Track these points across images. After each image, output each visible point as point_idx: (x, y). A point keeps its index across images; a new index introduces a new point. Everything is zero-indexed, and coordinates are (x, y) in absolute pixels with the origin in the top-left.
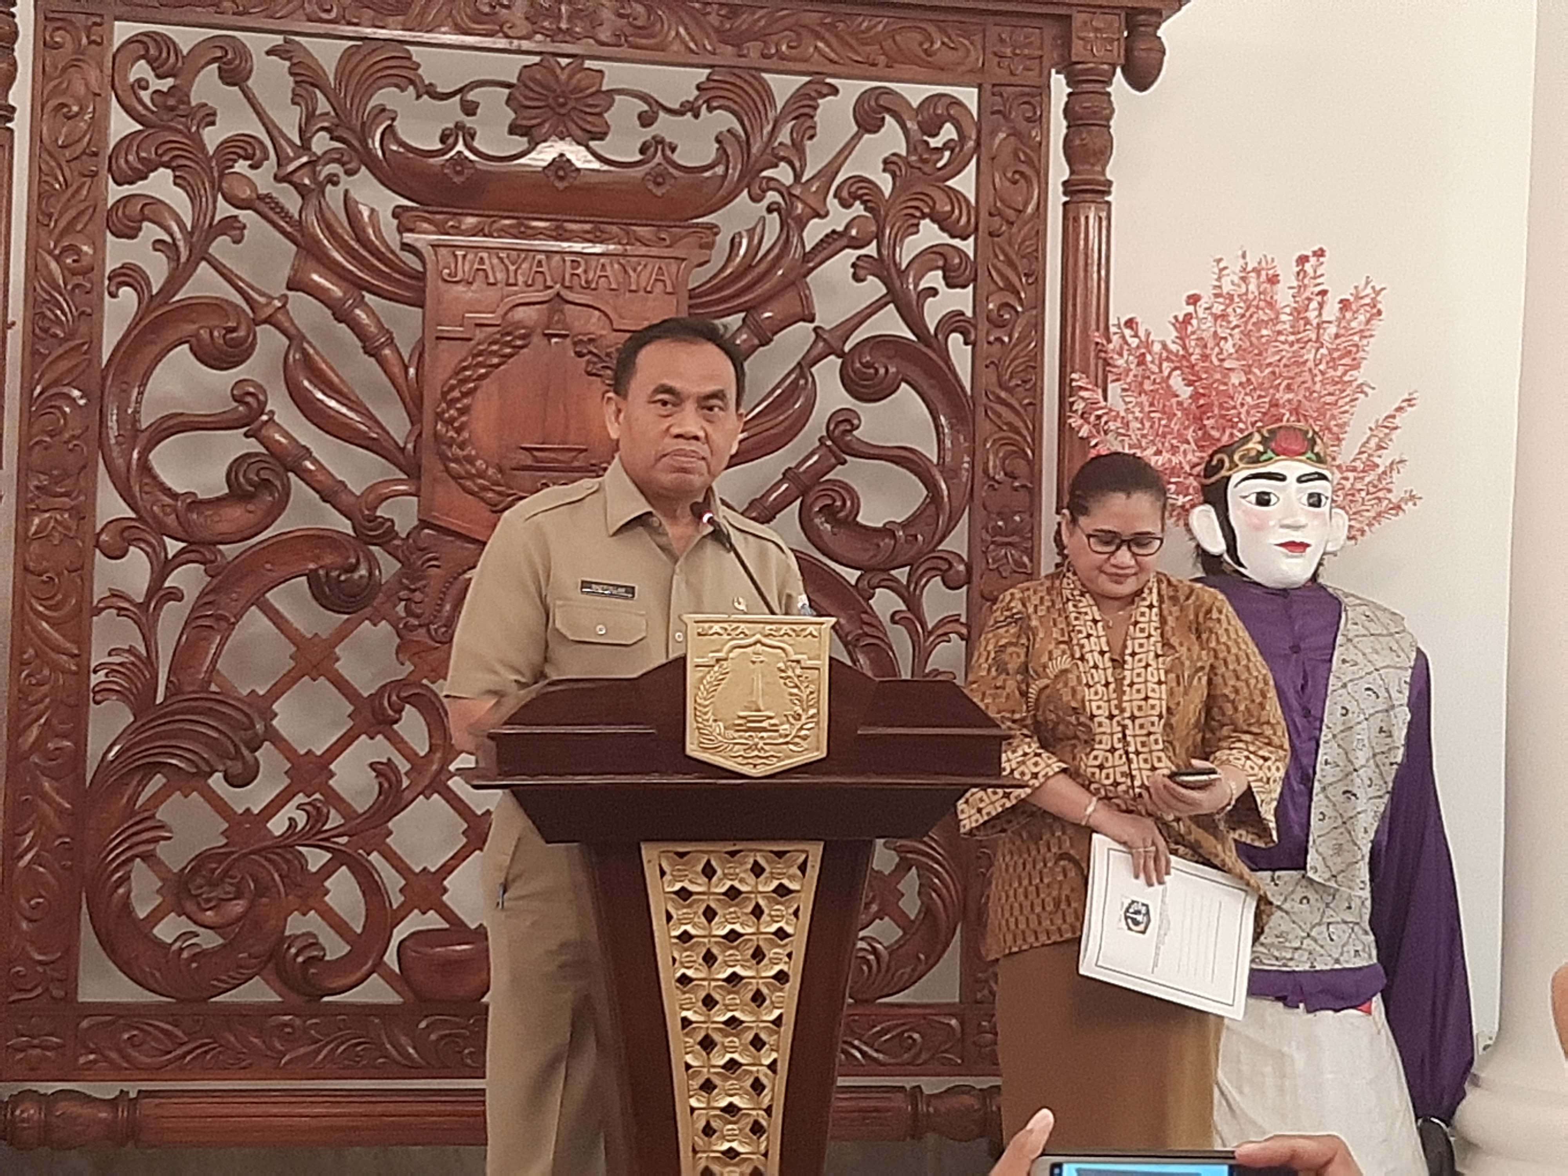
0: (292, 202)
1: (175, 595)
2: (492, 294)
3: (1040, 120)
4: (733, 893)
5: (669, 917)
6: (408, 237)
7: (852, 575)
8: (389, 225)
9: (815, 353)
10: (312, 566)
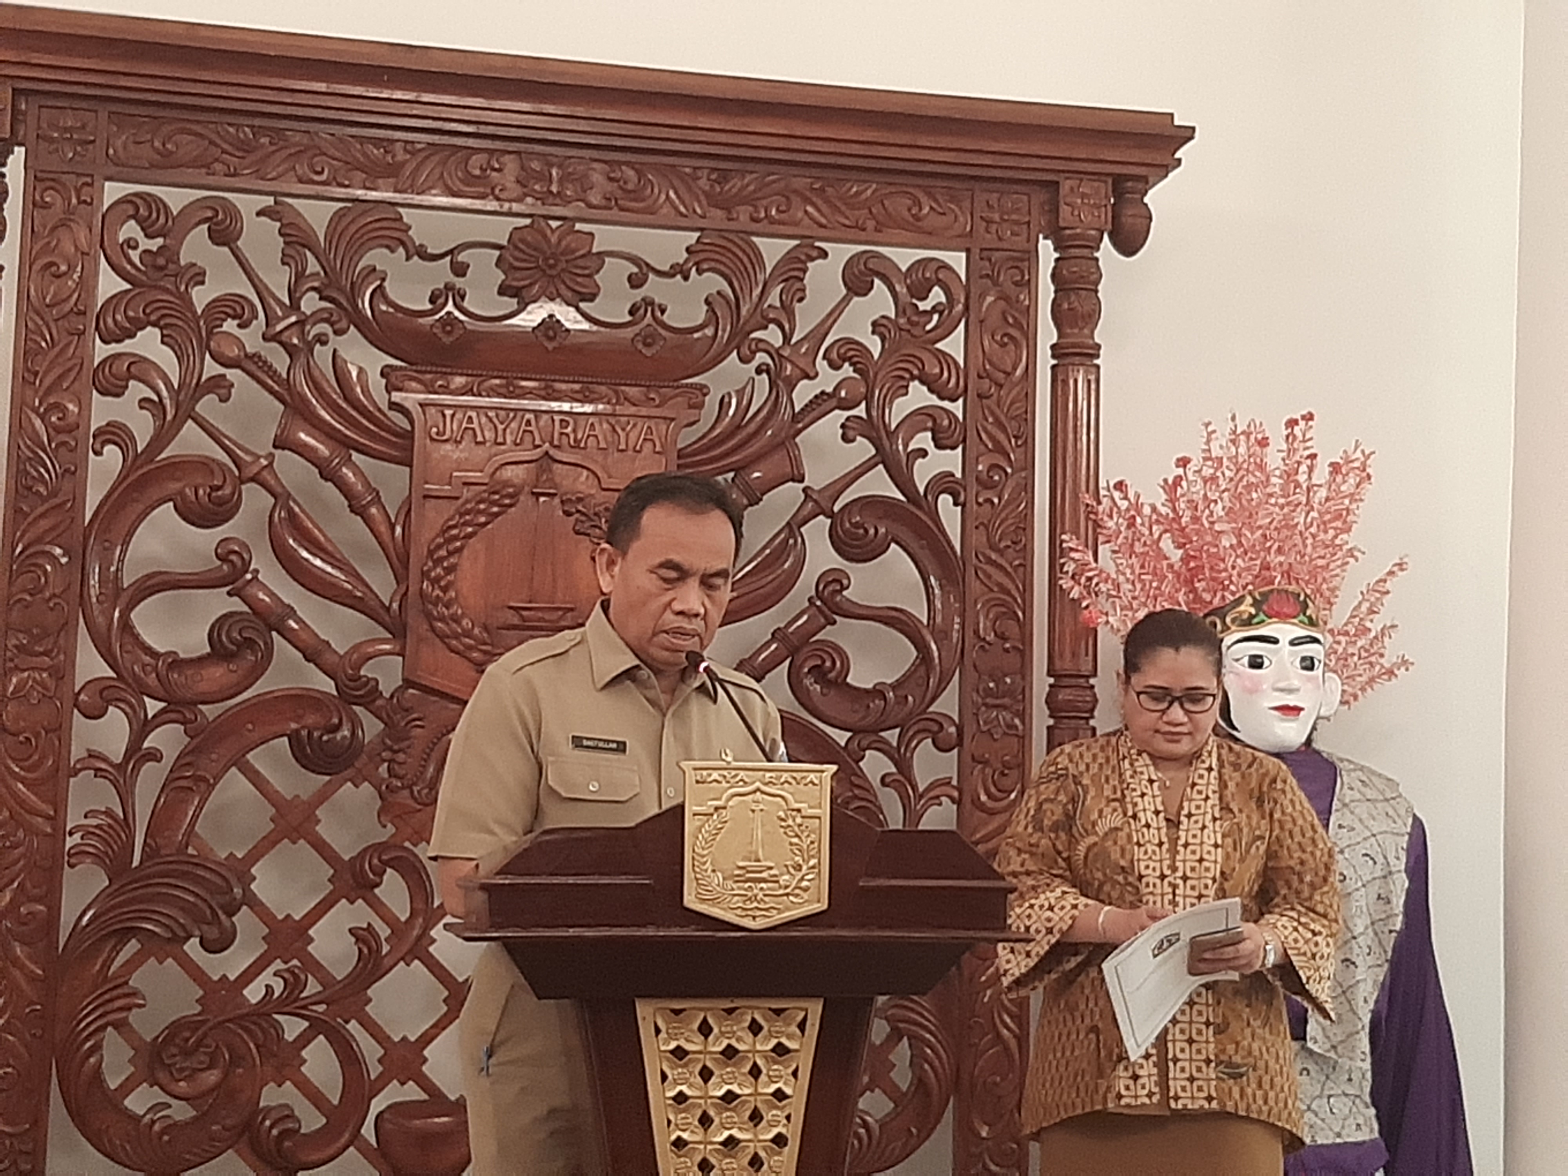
0: (280, 361)
1: (155, 756)
2: (480, 451)
3: (1029, 284)
4: (730, 1053)
5: (664, 1077)
6: (396, 396)
7: (841, 737)
8: (377, 384)
9: (805, 512)
10: (294, 726)
